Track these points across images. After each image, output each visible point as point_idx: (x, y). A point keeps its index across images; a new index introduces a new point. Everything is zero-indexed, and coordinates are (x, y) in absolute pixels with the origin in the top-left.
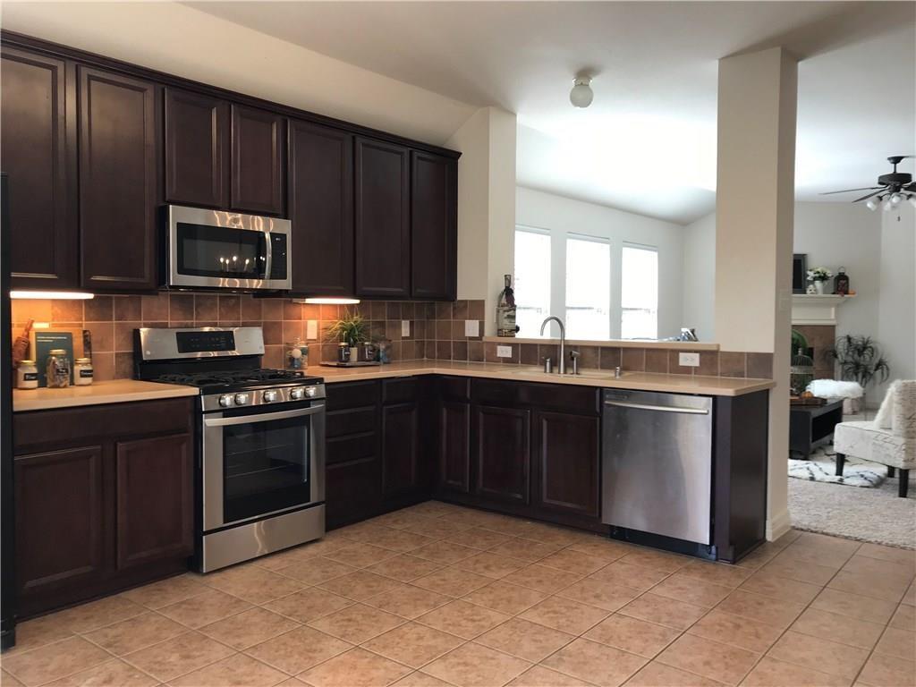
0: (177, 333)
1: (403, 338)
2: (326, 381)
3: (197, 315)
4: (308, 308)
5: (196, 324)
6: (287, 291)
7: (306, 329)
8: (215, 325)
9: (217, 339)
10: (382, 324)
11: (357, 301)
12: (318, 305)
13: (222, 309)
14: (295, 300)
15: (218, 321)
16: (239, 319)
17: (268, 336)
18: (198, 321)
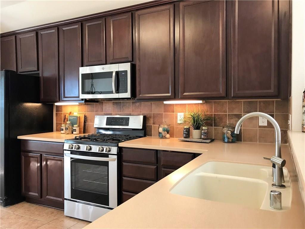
0: (107, 118)
1: (260, 127)
3: (123, 111)
7: (177, 118)
9: (122, 121)
12: (185, 104)
13: (133, 108)
17: (155, 120)
18: (123, 113)
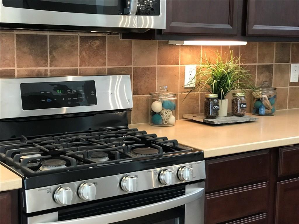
0: (22, 85)
1: (292, 84)
2: (206, 156)
3: (51, 61)
4: (187, 50)
5: (51, 71)
6: (160, 31)
7: (183, 76)
8: (74, 73)
10: (269, 68)
11: (245, 43)
12: (198, 47)
13: (84, 54)
14: (171, 42)
15: (79, 68)
16: (104, 64)
17: (139, 84)
18: (53, 68)
